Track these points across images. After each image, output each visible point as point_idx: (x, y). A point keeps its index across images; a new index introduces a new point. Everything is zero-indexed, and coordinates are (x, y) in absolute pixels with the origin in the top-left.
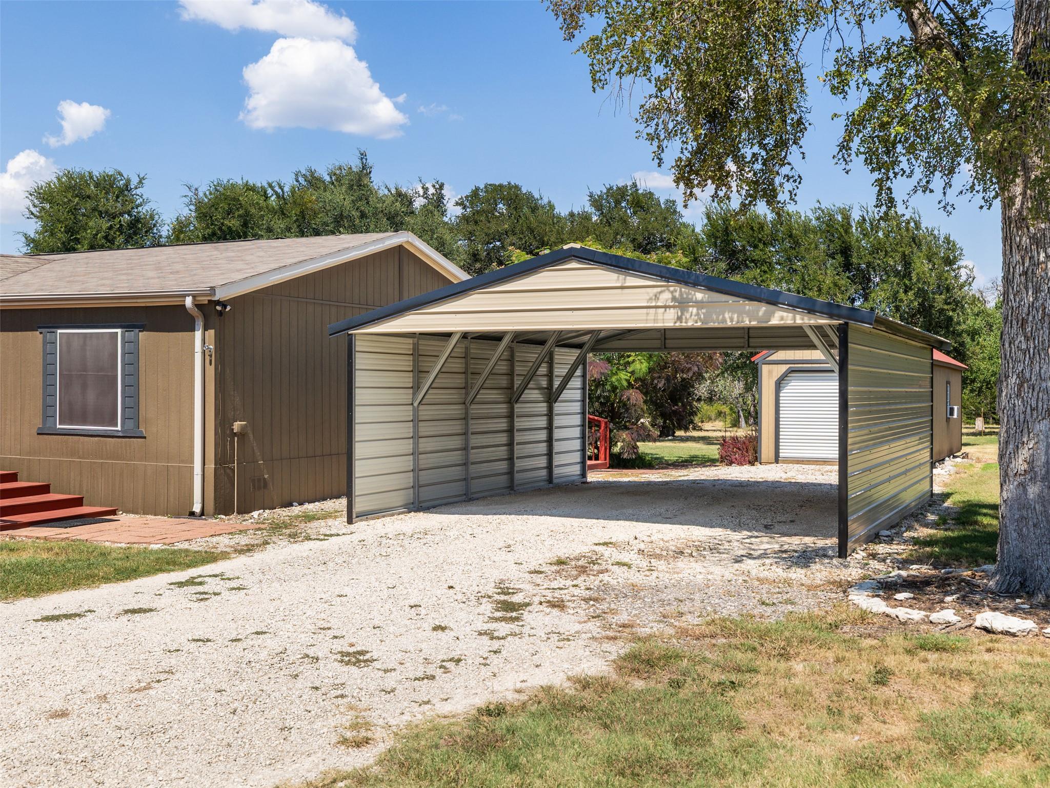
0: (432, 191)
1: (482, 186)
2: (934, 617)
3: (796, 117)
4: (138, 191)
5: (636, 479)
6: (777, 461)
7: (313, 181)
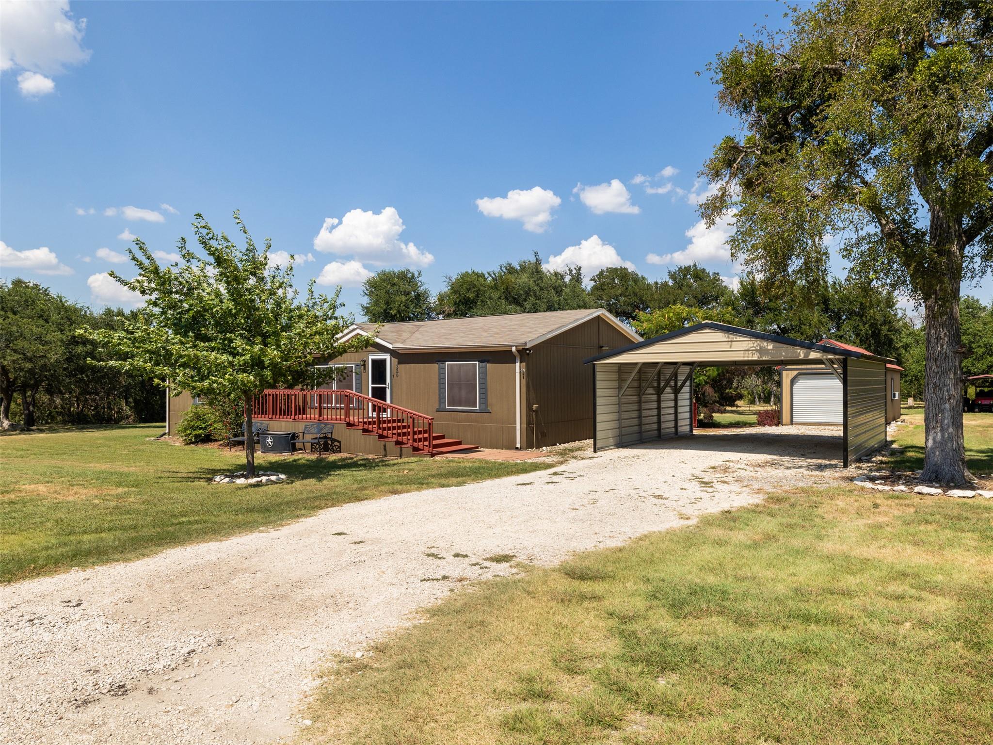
0: (574, 271)
1: (605, 269)
2: (895, 488)
3: (823, 268)
4: (420, 279)
5: (717, 433)
6: (792, 424)
7: (511, 270)
